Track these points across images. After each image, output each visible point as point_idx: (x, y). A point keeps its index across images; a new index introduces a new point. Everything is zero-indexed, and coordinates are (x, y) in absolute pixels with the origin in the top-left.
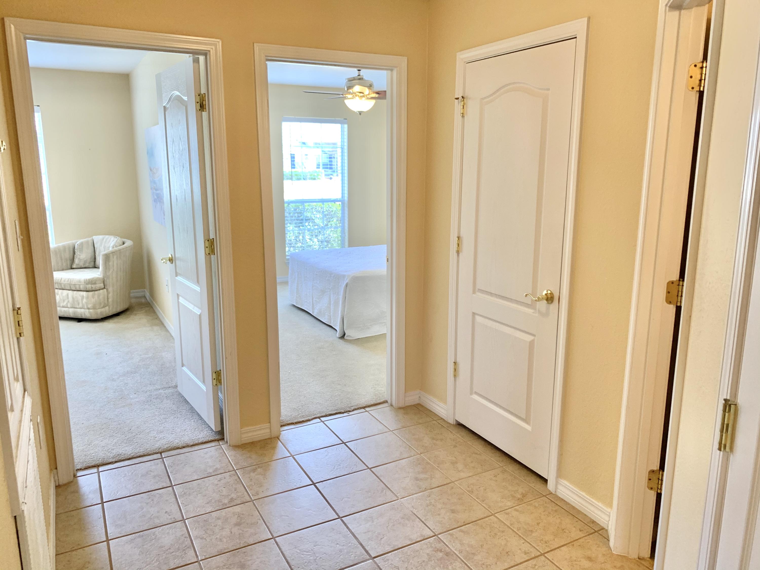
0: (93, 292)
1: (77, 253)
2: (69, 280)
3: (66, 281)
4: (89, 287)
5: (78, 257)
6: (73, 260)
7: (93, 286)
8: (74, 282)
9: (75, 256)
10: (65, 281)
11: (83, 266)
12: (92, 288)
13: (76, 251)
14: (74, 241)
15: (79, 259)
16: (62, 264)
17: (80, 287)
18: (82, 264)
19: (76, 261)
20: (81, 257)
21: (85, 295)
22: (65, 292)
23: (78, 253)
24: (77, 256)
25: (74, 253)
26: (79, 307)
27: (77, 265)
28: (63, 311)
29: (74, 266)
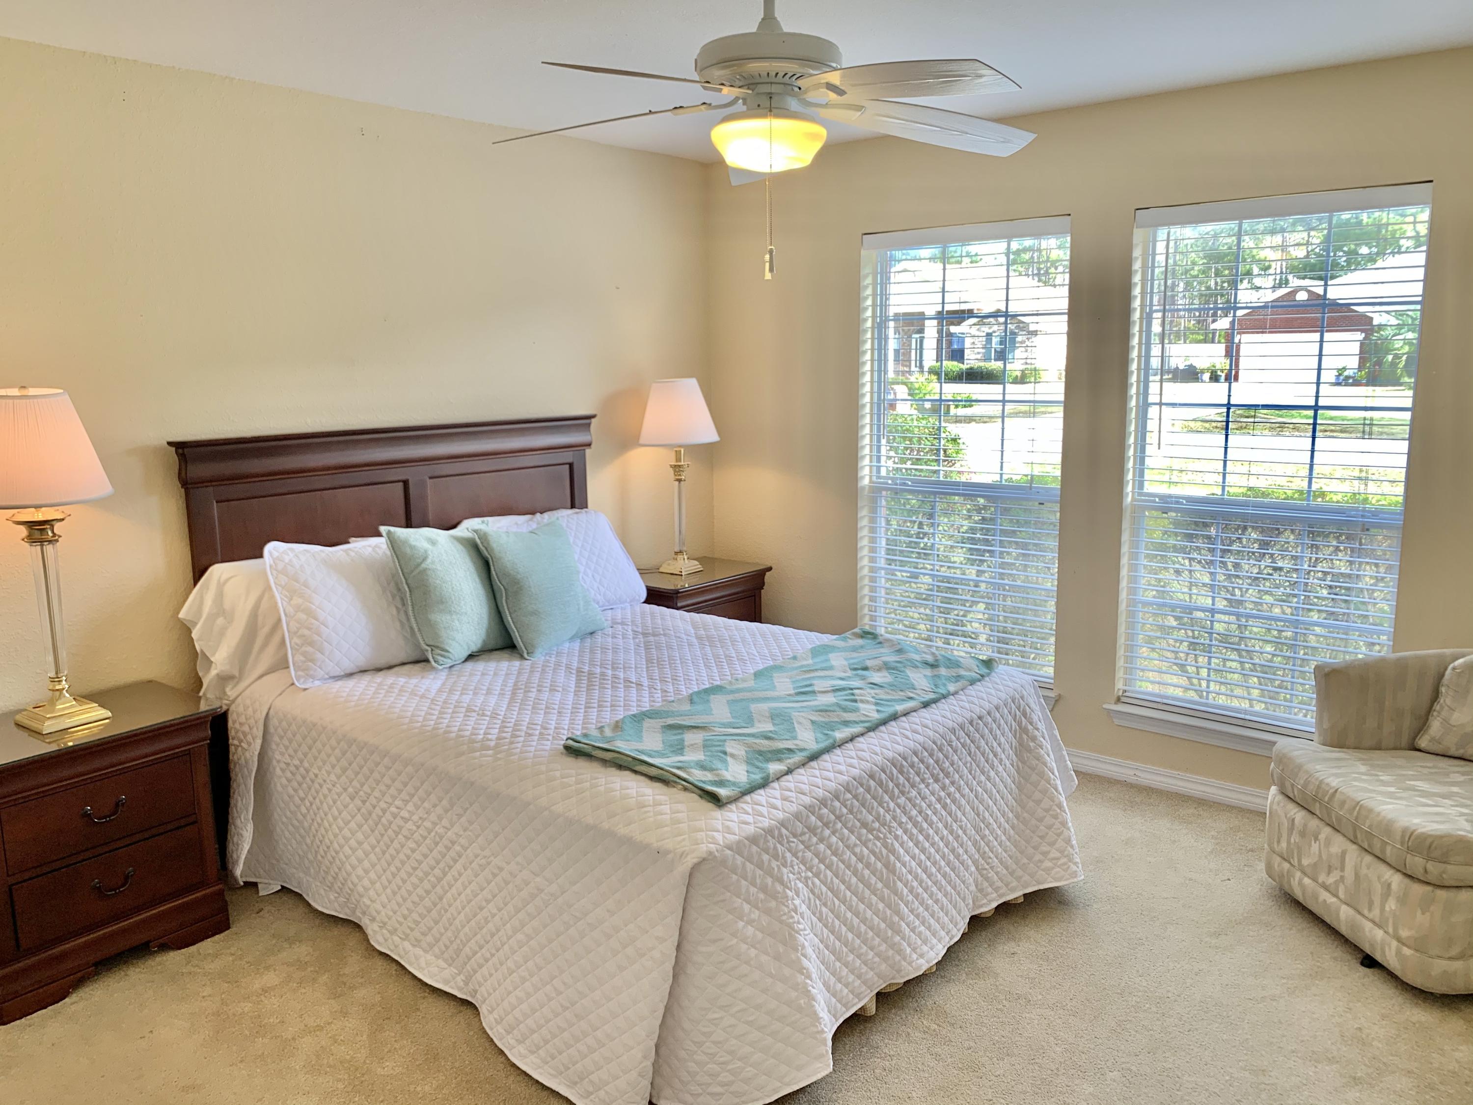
0: (1429, 888)
1: (1446, 698)
2: (1354, 808)
3: (1346, 807)
4: (1416, 863)
5: (1444, 713)
6: (1422, 723)
7: (1430, 866)
8: (1368, 823)
9: (1437, 707)
10: (1343, 803)
11: (1453, 752)
12: (1426, 871)
13: (1443, 690)
14: (1448, 651)
15: (1446, 721)
16: (1380, 727)
17: (1383, 851)
18: (1451, 744)
19: (1435, 726)
20: (1456, 715)
21: (1394, 886)
22: (1339, 844)
23: (1449, 701)
24: (1442, 708)
25: (1436, 695)
26: (1371, 916)
27: (1433, 740)
28: (1321, 899)
29: (1423, 743)
